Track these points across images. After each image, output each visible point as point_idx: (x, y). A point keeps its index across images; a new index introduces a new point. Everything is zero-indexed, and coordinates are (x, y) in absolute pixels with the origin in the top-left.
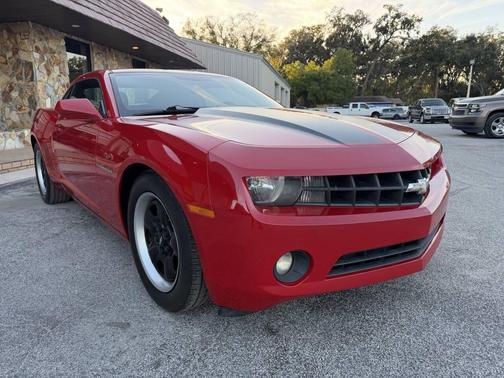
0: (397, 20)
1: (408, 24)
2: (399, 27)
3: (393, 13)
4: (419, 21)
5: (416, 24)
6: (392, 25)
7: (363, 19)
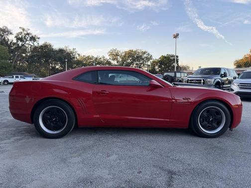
0: (27, 36)
1: (33, 39)
2: (28, 39)
3: (25, 33)
4: (39, 38)
5: (37, 40)
6: (25, 38)
7: (8, 31)
